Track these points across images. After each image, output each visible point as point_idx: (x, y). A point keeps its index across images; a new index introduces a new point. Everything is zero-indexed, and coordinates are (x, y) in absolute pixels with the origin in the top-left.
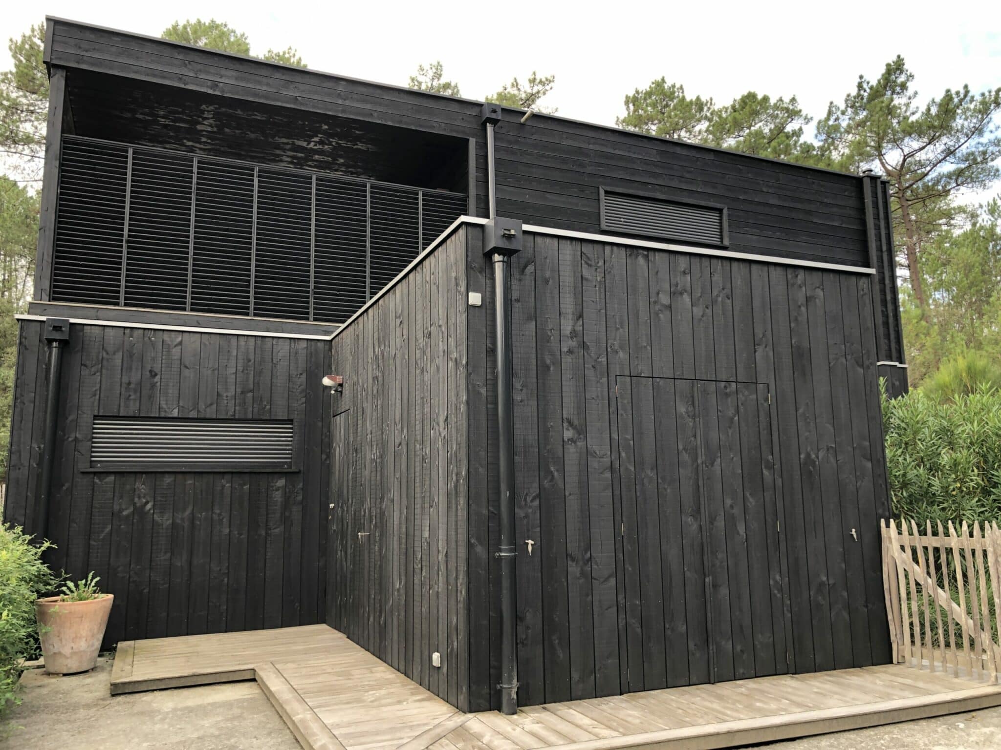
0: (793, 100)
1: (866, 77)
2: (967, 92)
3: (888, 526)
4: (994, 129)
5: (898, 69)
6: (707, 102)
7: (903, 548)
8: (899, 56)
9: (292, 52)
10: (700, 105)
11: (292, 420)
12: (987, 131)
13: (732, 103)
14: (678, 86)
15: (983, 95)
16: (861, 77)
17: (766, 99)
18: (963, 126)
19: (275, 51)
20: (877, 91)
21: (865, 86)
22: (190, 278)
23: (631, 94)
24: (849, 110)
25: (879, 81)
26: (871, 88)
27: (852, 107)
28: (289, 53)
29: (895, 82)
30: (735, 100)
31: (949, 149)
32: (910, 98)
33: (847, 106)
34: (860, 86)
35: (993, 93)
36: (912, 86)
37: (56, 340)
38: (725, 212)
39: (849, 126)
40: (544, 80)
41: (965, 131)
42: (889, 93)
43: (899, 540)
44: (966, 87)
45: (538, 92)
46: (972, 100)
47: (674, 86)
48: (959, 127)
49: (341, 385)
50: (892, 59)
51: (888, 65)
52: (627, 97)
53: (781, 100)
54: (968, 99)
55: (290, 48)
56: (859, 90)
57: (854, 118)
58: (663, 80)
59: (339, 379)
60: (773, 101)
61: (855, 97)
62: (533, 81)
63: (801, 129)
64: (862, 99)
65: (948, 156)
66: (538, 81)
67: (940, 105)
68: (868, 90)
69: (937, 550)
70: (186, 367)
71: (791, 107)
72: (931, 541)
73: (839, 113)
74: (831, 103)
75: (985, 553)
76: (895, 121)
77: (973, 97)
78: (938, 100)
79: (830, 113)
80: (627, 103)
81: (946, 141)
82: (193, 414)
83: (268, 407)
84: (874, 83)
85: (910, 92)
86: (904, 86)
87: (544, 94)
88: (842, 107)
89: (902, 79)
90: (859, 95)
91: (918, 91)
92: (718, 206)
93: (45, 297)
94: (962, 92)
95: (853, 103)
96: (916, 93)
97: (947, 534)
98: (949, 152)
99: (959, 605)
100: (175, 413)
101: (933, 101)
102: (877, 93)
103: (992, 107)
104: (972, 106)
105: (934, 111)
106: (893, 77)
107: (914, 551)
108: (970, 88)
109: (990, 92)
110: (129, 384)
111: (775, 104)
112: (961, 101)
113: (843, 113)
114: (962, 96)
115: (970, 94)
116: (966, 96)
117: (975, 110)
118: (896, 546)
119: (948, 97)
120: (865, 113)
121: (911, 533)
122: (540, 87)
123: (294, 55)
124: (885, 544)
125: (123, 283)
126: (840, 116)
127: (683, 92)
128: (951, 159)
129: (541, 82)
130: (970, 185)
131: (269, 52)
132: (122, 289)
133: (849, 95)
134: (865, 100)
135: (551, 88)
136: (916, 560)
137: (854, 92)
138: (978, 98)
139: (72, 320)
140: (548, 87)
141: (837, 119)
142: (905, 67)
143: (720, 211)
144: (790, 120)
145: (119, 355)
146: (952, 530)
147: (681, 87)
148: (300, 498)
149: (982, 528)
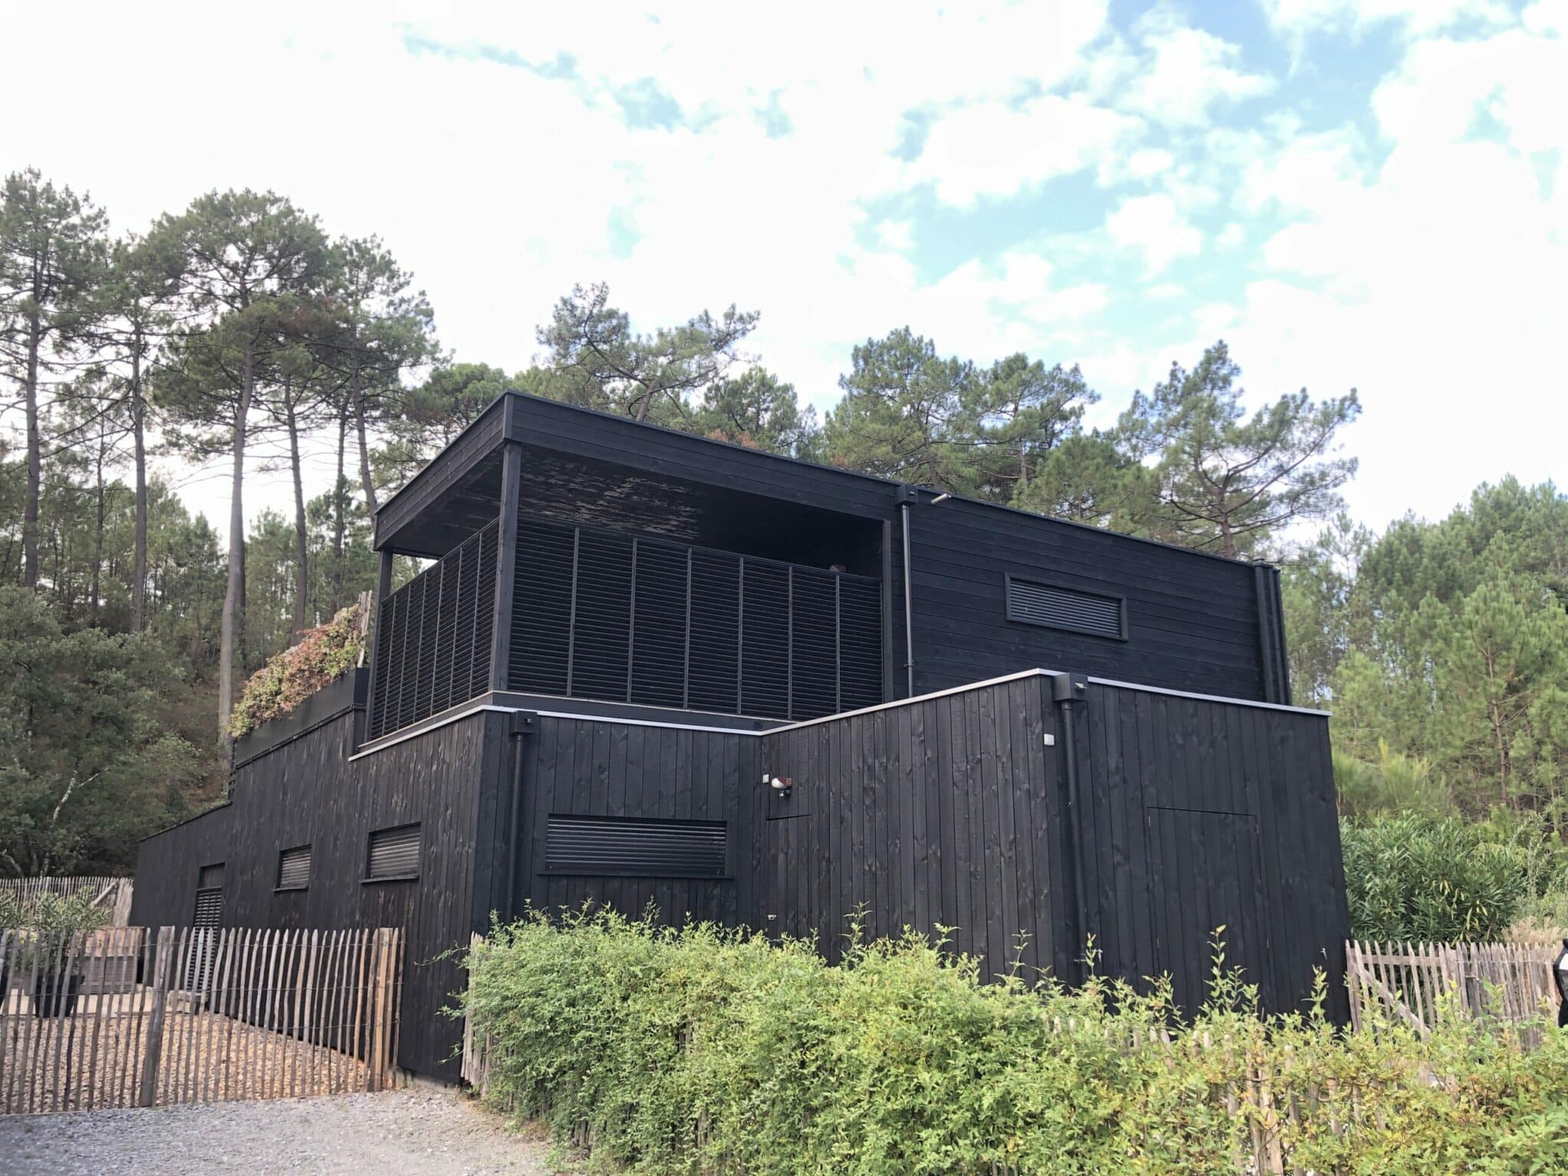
0: (1076, 370)
1: (1182, 364)
2: (1305, 398)
3: (1352, 946)
4: (1337, 447)
5: (1220, 358)
6: (965, 366)
7: (1366, 966)
8: (1221, 342)
9: (378, 241)
10: (955, 368)
11: (725, 822)
12: (1329, 447)
13: (992, 366)
14: (926, 340)
15: (1325, 403)
16: (1175, 364)
17: (1040, 365)
18: (1300, 440)
19: (351, 237)
20: (1195, 384)
21: (1180, 375)
22: (630, 667)
23: (862, 343)
24: (1160, 403)
25: (1196, 370)
26: (1187, 378)
27: (1164, 400)
28: (372, 242)
29: (1216, 373)
30: (997, 363)
31: (1281, 466)
32: (1234, 397)
33: (1157, 399)
34: (1173, 375)
35: (1337, 403)
36: (1236, 383)
37: (520, 733)
38: (1124, 602)
39: (1159, 424)
40: (745, 316)
41: (1302, 446)
42: (1209, 386)
43: (1364, 959)
44: (1304, 390)
45: (736, 331)
46: (1311, 408)
47: (921, 340)
48: (1296, 442)
49: (789, 788)
50: (1211, 343)
51: (1208, 351)
52: (857, 349)
53: (1058, 368)
54: (1306, 406)
55: (375, 235)
56: (1172, 380)
57: (1166, 415)
58: (907, 330)
59: (789, 781)
60: (1048, 368)
61: (1166, 388)
62: (729, 316)
63: (1081, 408)
64: (1176, 391)
65: (1281, 475)
66: (736, 317)
67: (1274, 413)
68: (1183, 381)
69: (1397, 968)
70: (632, 764)
71: (1072, 380)
72: (1393, 960)
73: (1147, 406)
74: (1137, 392)
75: (1439, 969)
76: (1217, 427)
77: (1312, 405)
78: (1272, 405)
79: (1135, 404)
80: (855, 357)
81: (1279, 457)
82: (638, 814)
83: (705, 808)
84: (1190, 372)
85: (1234, 388)
86: (1226, 381)
87: (744, 334)
88: (1151, 398)
89: (1224, 371)
90: (1171, 385)
91: (1245, 389)
92: (1117, 595)
93: (504, 685)
94: (1299, 396)
95: (1164, 395)
96: (1242, 391)
97: (1406, 953)
98: (1282, 471)
99: (1417, 1015)
100: (621, 814)
101: (1266, 408)
102: (1193, 386)
103: (1336, 420)
104: (1311, 416)
105: (1266, 420)
106: (1214, 367)
107: (1376, 967)
108: (1308, 392)
109: (1333, 400)
110: (580, 780)
111: (1051, 374)
112: (1297, 408)
113: (1152, 407)
114: (1299, 402)
115: (1309, 400)
116: (1304, 401)
117: (1314, 421)
118: (1361, 964)
119: (1284, 404)
120: (1179, 409)
121: (1374, 953)
122: (739, 326)
123: (379, 246)
124: (1350, 962)
125: (570, 671)
126: (1148, 410)
127: (933, 350)
128: (1284, 479)
129: (741, 318)
130: (1307, 515)
131: (342, 237)
132: (570, 678)
133: (1159, 385)
134: (1179, 393)
135: (754, 328)
136: (1378, 977)
137: (1166, 380)
138: (1318, 406)
139: (540, 713)
140: (749, 327)
141: (1143, 414)
142: (1229, 356)
143: (1119, 601)
144: (1069, 396)
145: (571, 750)
146: (1410, 950)
147: (931, 343)
148: (733, 908)
149: (1436, 947)
